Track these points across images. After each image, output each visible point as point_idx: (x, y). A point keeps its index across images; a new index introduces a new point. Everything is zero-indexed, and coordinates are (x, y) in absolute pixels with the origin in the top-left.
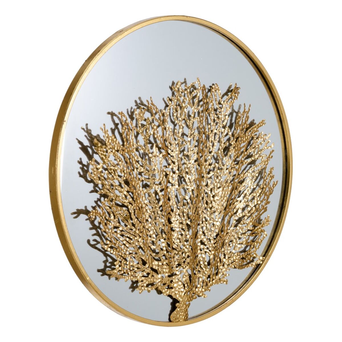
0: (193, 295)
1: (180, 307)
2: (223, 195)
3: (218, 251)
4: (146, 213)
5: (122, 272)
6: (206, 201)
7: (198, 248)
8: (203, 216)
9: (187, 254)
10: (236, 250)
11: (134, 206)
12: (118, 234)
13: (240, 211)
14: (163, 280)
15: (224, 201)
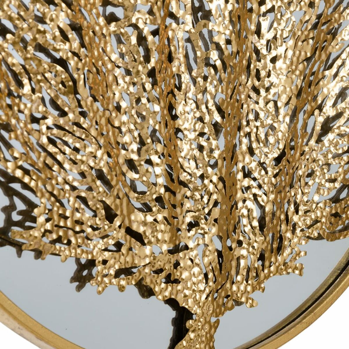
0: (225, 300)
1: (197, 329)
2: (295, 59)
3: (283, 194)
4: (114, 87)
5: (55, 236)
6: (255, 71)
7: (237, 184)
8: (248, 107)
9: (215, 197)
10: (323, 195)
11: (86, 62)
12: (43, 134)
13: (330, 103)
14: (155, 261)
15: (298, 72)
